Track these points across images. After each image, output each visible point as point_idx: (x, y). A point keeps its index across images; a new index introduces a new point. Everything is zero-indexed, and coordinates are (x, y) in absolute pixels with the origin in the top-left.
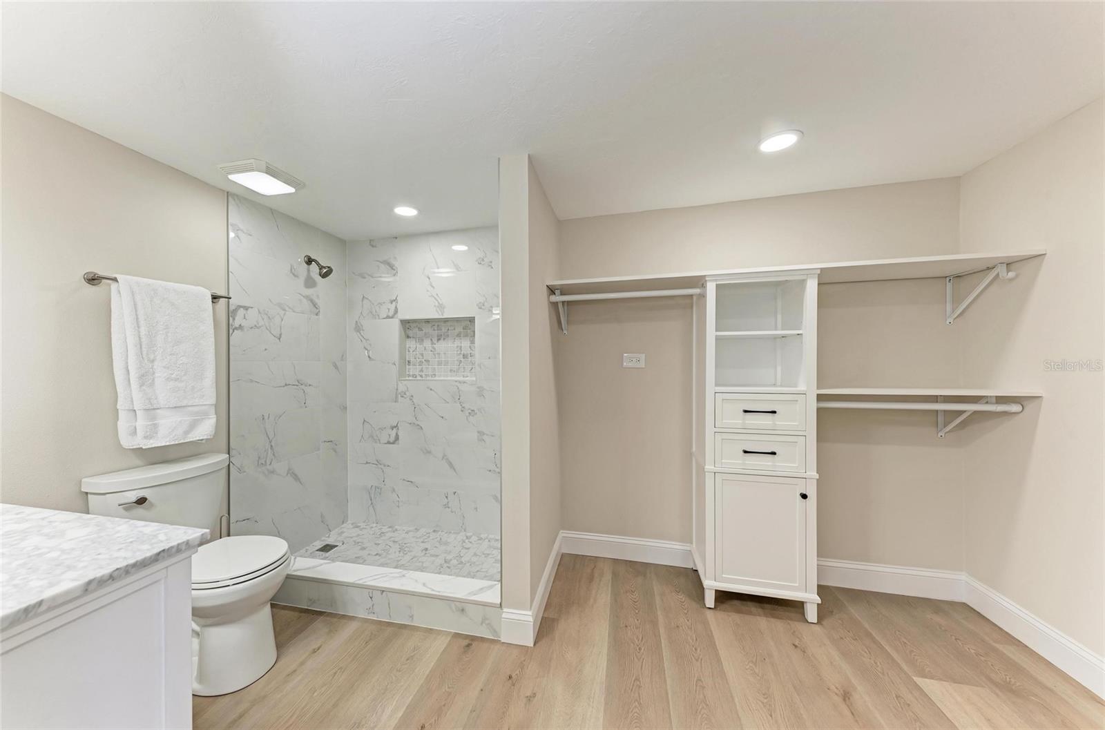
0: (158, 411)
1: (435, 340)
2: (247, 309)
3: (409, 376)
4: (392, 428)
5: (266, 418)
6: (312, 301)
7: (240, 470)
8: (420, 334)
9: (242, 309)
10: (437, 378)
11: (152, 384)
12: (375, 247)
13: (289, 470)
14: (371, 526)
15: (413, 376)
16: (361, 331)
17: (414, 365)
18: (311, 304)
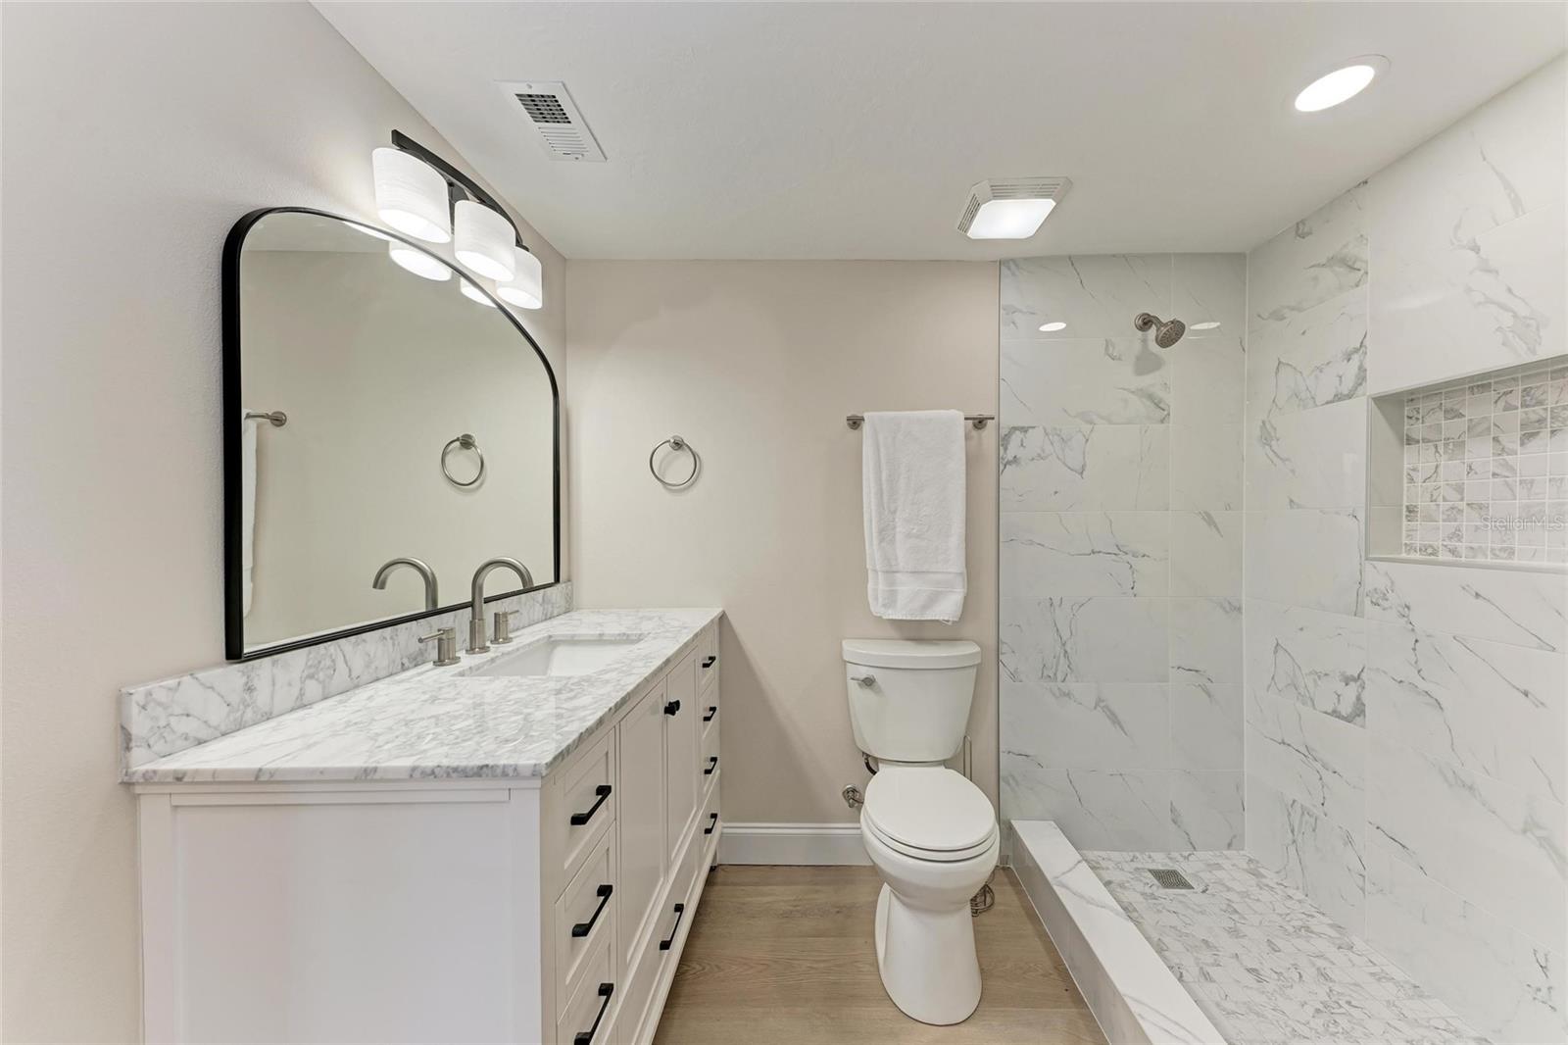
0: (898, 575)
1: (1511, 440)
2: (1026, 431)
3: (1410, 548)
4: (1347, 680)
5: (1056, 602)
6: (1151, 397)
7: (1013, 676)
8: (1453, 427)
9: (1017, 432)
10: (1515, 562)
11: (892, 542)
12: (1310, 233)
13: (1099, 700)
14: (1291, 892)
15: (1423, 549)
16: (1273, 443)
17: (1429, 518)
18: (1148, 403)
